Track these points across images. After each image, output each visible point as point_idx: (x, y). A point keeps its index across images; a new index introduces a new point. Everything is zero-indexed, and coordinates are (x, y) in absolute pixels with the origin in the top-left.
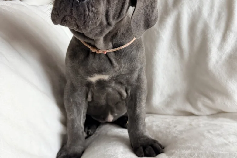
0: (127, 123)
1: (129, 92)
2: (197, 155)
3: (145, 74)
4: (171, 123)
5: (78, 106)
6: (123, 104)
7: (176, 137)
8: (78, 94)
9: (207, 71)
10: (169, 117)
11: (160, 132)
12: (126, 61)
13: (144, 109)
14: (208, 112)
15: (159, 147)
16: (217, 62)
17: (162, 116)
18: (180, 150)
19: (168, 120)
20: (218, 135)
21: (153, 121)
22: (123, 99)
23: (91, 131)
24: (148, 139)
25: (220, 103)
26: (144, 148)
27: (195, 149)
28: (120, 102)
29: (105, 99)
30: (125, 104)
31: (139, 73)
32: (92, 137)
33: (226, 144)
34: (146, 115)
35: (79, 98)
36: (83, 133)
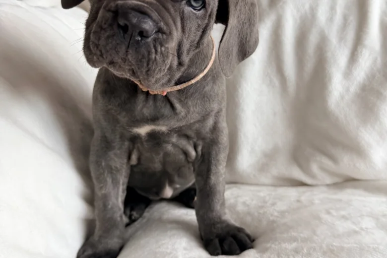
0: (194, 199)
1: (200, 149)
2: (307, 251)
3: (225, 119)
4: (267, 198)
5: (114, 172)
6: (189, 168)
7: (273, 222)
8: (115, 155)
9: (326, 113)
10: (264, 188)
11: (249, 214)
12: (196, 101)
13: (224, 176)
14: (329, 180)
15: (247, 239)
16: (342, 97)
17: (252, 188)
18: (280, 243)
19: (262, 194)
20: (344, 217)
21: (238, 196)
22: (190, 160)
23: (135, 214)
24: (229, 226)
25: (348, 164)
26: (222, 240)
27: (305, 240)
28: (184, 166)
29: (160, 162)
30: (192, 168)
31: (215, 119)
32: (136, 224)
33: (356, 232)
34: (227, 186)
35: (116, 159)
36: (121, 217)
